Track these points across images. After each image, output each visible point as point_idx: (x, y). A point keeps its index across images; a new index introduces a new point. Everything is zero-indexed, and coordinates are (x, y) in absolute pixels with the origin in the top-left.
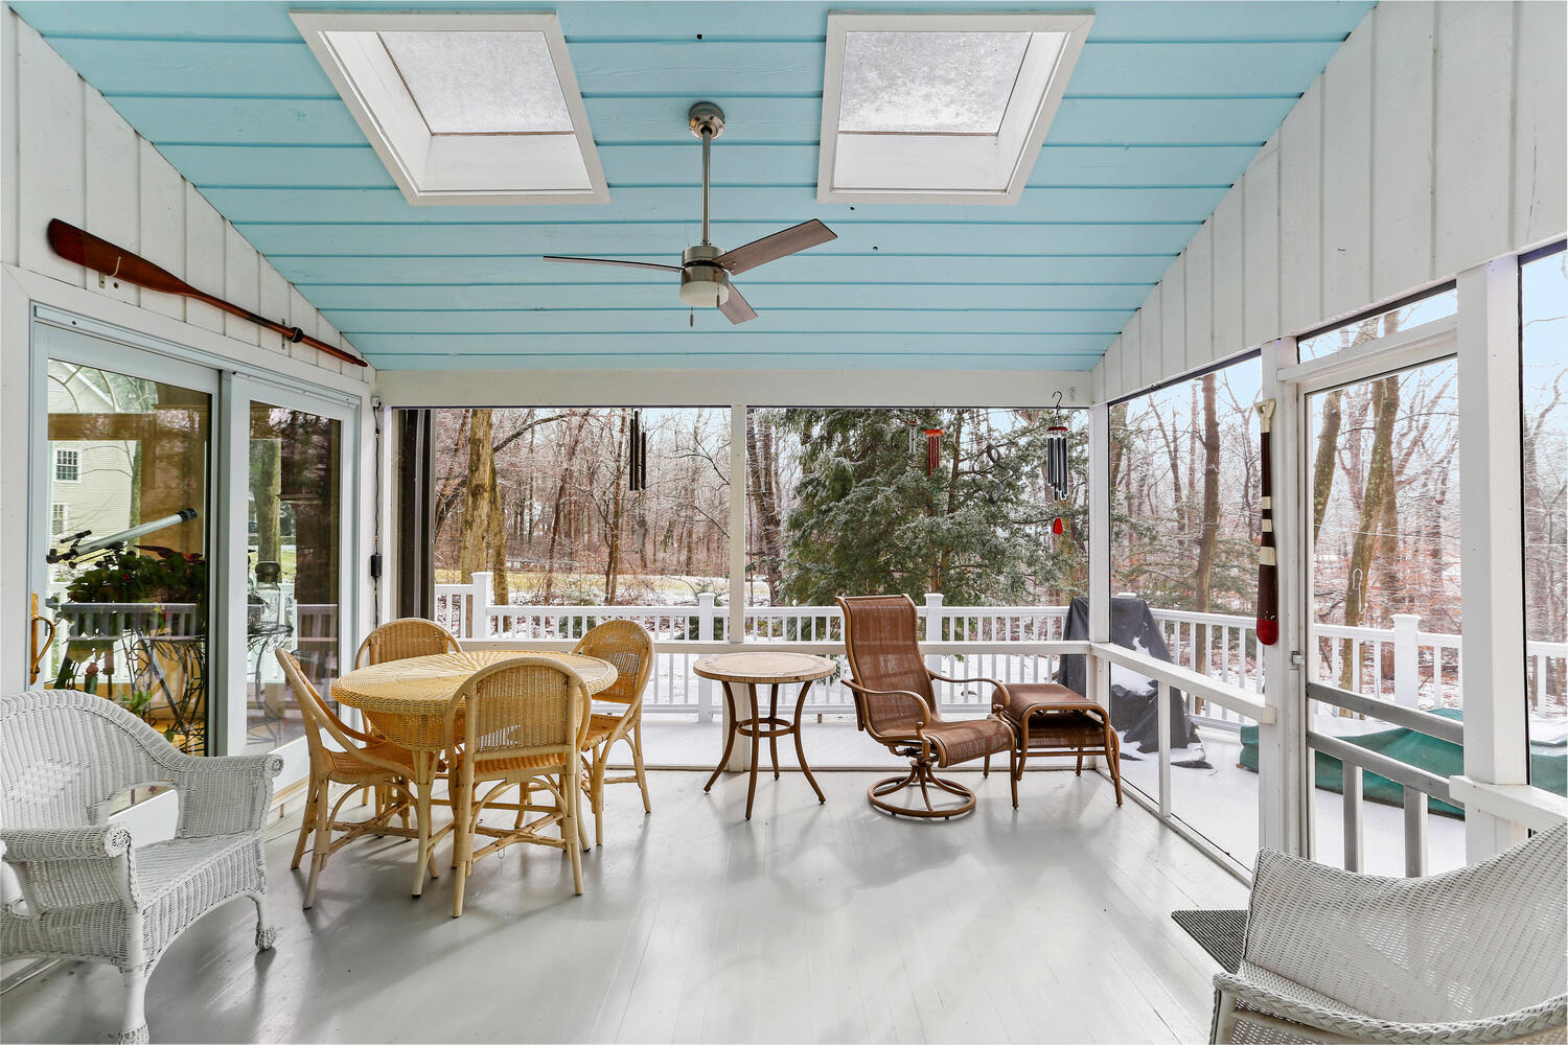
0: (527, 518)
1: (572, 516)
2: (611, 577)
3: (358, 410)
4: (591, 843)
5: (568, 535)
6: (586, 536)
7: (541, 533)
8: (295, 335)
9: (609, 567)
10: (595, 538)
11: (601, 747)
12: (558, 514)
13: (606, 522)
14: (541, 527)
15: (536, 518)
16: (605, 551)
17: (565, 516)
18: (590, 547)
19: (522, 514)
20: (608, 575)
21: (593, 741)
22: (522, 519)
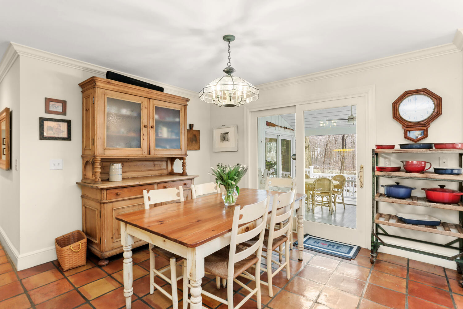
0: (316, 153)
1: (330, 152)
2: (342, 171)
3: (293, 138)
4: (334, 210)
5: (329, 158)
6: (334, 159)
7: (320, 157)
8: (286, 128)
9: (341, 168)
10: (337, 159)
11: (336, 195)
12: (325, 152)
13: (340, 155)
14: (320, 155)
15: (319, 153)
16: (340, 163)
17: (328, 153)
18: (336, 162)
19: (314, 152)
20: (341, 170)
21: (334, 194)
22: (314, 153)
